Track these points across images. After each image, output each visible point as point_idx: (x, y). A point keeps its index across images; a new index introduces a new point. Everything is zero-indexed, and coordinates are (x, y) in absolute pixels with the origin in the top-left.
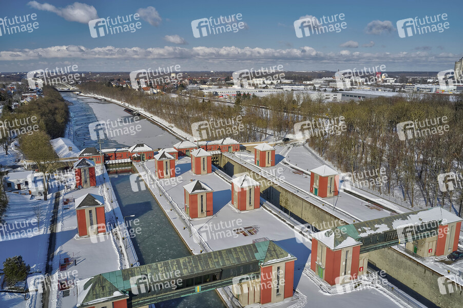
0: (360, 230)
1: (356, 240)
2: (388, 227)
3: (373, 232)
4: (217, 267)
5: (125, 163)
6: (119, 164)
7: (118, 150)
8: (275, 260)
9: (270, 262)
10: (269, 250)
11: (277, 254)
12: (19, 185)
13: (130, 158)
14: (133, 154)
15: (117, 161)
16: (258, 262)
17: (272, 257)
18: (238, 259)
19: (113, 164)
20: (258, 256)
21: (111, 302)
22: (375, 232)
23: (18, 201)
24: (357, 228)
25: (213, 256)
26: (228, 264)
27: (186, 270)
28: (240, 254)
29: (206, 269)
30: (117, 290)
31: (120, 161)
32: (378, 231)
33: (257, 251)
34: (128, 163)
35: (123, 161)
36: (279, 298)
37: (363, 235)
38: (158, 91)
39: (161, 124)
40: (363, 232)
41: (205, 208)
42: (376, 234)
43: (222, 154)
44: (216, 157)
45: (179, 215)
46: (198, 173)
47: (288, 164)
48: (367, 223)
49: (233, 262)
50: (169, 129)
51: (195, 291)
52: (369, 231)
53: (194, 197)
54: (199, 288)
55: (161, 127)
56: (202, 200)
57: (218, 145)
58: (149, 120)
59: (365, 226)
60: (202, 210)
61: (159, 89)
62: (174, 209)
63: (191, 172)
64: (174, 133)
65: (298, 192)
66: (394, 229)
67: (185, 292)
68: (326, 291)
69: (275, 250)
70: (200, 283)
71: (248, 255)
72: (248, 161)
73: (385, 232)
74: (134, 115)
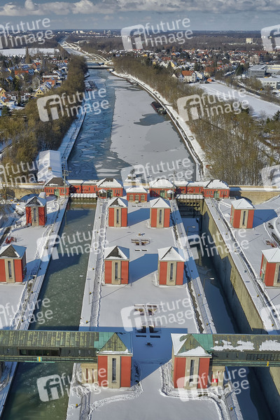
0: (217, 342)
1: (207, 351)
2: (254, 346)
3: (231, 348)
4: (57, 346)
5: (90, 198)
6: (84, 198)
7: (86, 182)
8: (111, 352)
9: (105, 352)
10: (109, 342)
11: (115, 347)
13: (97, 193)
14: (99, 189)
15: (82, 195)
16: (95, 350)
17: (110, 348)
18: (78, 343)
19: (77, 198)
20: (96, 344)
22: (234, 349)
24: (215, 340)
25: (57, 335)
26: (67, 344)
27: (30, 342)
28: (81, 338)
29: (47, 345)
31: (85, 195)
32: (238, 348)
33: (98, 340)
34: (93, 198)
35: (88, 195)
36: (114, 385)
37: (217, 348)
38: (207, 74)
39: (183, 131)
40: (219, 345)
41: (119, 276)
42: (234, 351)
43: (203, 199)
44: (196, 202)
45: (97, 276)
46: (153, 225)
47: (273, 228)
48: (230, 337)
49: (72, 344)
50: (188, 141)
51: (36, 360)
52: (227, 346)
53: (108, 264)
54: (39, 359)
55: (180, 136)
56: (116, 267)
57: (202, 187)
58: (172, 123)
59: (226, 340)
60: (116, 277)
61: (208, 72)
62: (97, 269)
63: (148, 221)
64: (191, 147)
65: (246, 271)
66: (260, 350)
67: (27, 359)
68: (165, 391)
69: (115, 343)
70: (40, 355)
71: (88, 342)
72: (226, 216)
73: (245, 351)
74: (159, 113)
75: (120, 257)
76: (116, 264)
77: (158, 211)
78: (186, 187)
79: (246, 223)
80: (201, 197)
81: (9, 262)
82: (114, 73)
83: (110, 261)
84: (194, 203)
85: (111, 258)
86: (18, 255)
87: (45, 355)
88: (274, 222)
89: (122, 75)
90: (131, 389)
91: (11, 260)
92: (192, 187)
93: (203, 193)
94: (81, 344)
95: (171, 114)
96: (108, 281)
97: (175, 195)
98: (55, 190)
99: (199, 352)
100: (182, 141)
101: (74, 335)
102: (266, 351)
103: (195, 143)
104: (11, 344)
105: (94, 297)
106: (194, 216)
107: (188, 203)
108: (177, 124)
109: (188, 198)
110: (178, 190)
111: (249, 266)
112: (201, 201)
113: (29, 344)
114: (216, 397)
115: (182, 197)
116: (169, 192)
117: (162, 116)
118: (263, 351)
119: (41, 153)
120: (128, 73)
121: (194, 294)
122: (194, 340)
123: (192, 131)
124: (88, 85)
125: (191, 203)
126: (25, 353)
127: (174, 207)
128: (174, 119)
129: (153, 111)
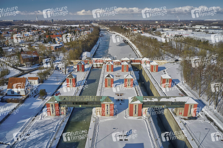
1: (141, 102)
2: (158, 100)
3: (150, 101)
4: (86, 101)
7: (99, 59)
8: (106, 102)
9: (104, 102)
10: (106, 99)
11: (108, 101)
12: (61, 68)
14: (104, 61)
16: (100, 102)
17: (106, 101)
18: (94, 100)
20: (101, 100)
21: (54, 104)
22: (151, 101)
23: (57, 73)
24: (144, 98)
25: (87, 97)
26: (90, 100)
27: (77, 100)
28: (95, 98)
29: (83, 101)
30: (56, 101)
31: (99, 63)
32: (152, 101)
33: (101, 99)
34: (101, 64)
36: (107, 115)
37: (145, 101)
38: (142, 31)
39: (134, 48)
40: (145, 100)
41: (110, 84)
42: (151, 102)
43: (140, 64)
44: (138, 65)
45: (102, 85)
46: (123, 71)
47: (165, 72)
48: (149, 97)
49: (92, 100)
50: (135, 50)
51: (79, 106)
52: (148, 100)
53: (106, 79)
54: (80, 106)
55: (133, 49)
56: (109, 81)
57: (140, 60)
58: (130, 46)
59: (148, 98)
60: (109, 85)
61: (142, 30)
62: (102, 83)
63: (121, 70)
64: (137, 52)
65: (155, 84)
66: (160, 101)
67: (76, 106)
68: (126, 117)
69: (108, 100)
70: (81, 104)
71: (98, 99)
72: (149, 69)
73: (155, 102)
74: (125, 43)
75: (110, 77)
76: (109, 80)
77: (124, 66)
78: (134, 60)
79: (155, 70)
80: (140, 63)
81: (70, 80)
82: (110, 31)
83: (107, 79)
84: (137, 66)
85: (107, 78)
86: (73, 77)
87: (83, 104)
88: (165, 70)
89: (113, 32)
90: (114, 117)
91: (71, 79)
92: (136, 60)
93: (140, 62)
94: (95, 100)
95: (130, 43)
96: (106, 86)
97: (130, 63)
98: (88, 62)
99: (138, 102)
100: (133, 50)
101: (93, 97)
102: (162, 102)
103: (138, 51)
104: (70, 100)
105: (101, 91)
106: (137, 71)
107: (135, 66)
108: (132, 46)
109: (135, 64)
110: (131, 61)
111: (156, 82)
112: (140, 65)
113: (76, 100)
114: (145, 119)
115: (133, 63)
116: (128, 62)
117: (126, 44)
118: (161, 102)
119: (83, 53)
120: (115, 31)
121: (137, 90)
122: (136, 98)
123: (137, 47)
124: (100, 35)
125: (136, 66)
126: (75, 104)
127: (130, 66)
128: (131, 44)
129: (124, 42)
